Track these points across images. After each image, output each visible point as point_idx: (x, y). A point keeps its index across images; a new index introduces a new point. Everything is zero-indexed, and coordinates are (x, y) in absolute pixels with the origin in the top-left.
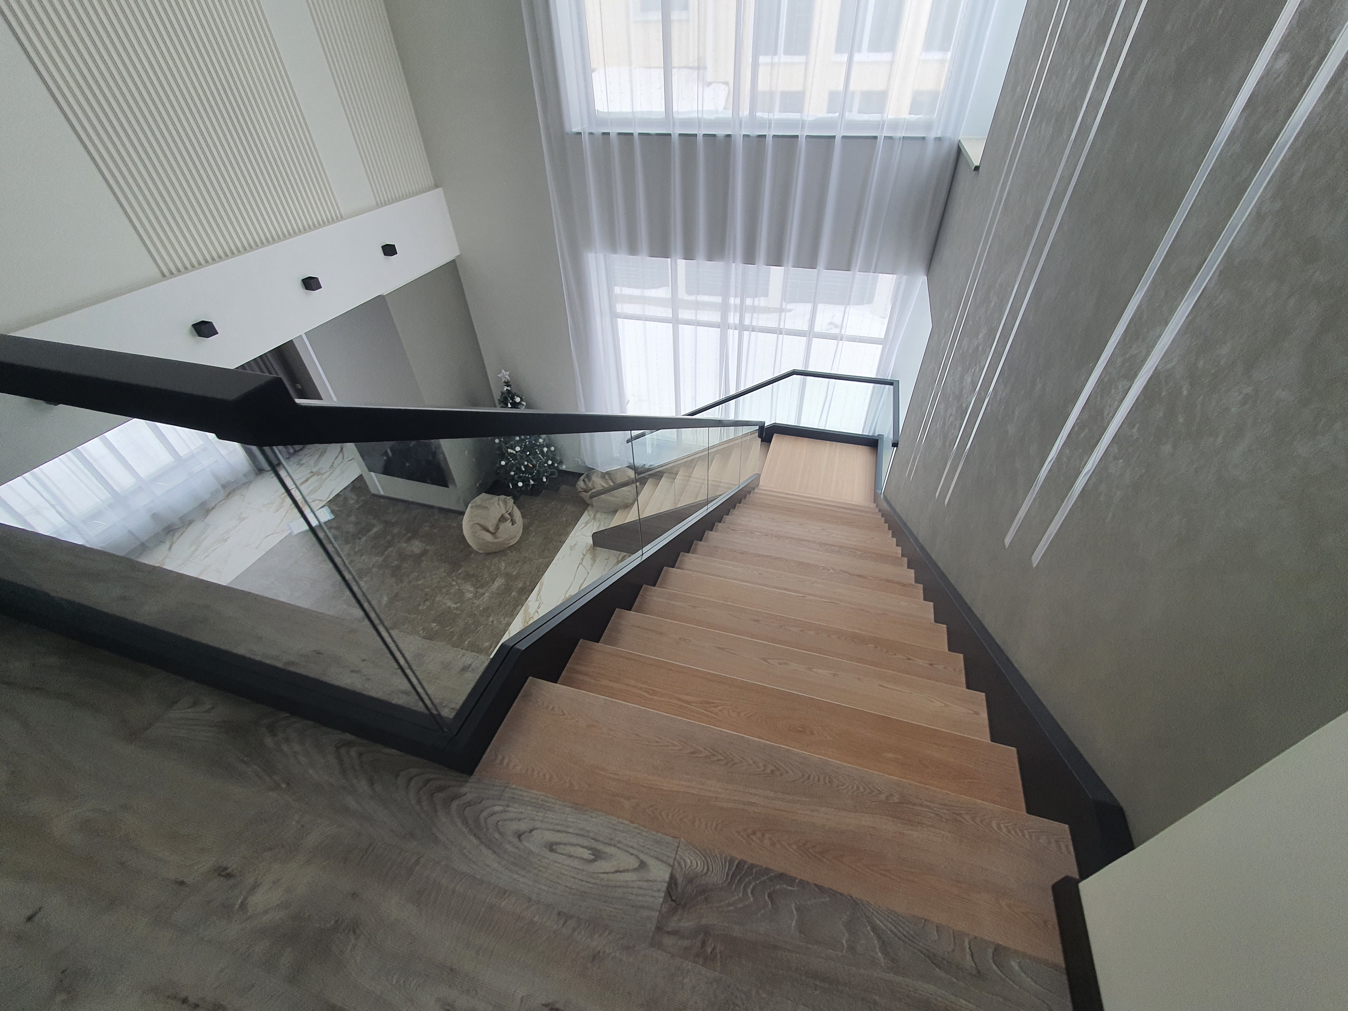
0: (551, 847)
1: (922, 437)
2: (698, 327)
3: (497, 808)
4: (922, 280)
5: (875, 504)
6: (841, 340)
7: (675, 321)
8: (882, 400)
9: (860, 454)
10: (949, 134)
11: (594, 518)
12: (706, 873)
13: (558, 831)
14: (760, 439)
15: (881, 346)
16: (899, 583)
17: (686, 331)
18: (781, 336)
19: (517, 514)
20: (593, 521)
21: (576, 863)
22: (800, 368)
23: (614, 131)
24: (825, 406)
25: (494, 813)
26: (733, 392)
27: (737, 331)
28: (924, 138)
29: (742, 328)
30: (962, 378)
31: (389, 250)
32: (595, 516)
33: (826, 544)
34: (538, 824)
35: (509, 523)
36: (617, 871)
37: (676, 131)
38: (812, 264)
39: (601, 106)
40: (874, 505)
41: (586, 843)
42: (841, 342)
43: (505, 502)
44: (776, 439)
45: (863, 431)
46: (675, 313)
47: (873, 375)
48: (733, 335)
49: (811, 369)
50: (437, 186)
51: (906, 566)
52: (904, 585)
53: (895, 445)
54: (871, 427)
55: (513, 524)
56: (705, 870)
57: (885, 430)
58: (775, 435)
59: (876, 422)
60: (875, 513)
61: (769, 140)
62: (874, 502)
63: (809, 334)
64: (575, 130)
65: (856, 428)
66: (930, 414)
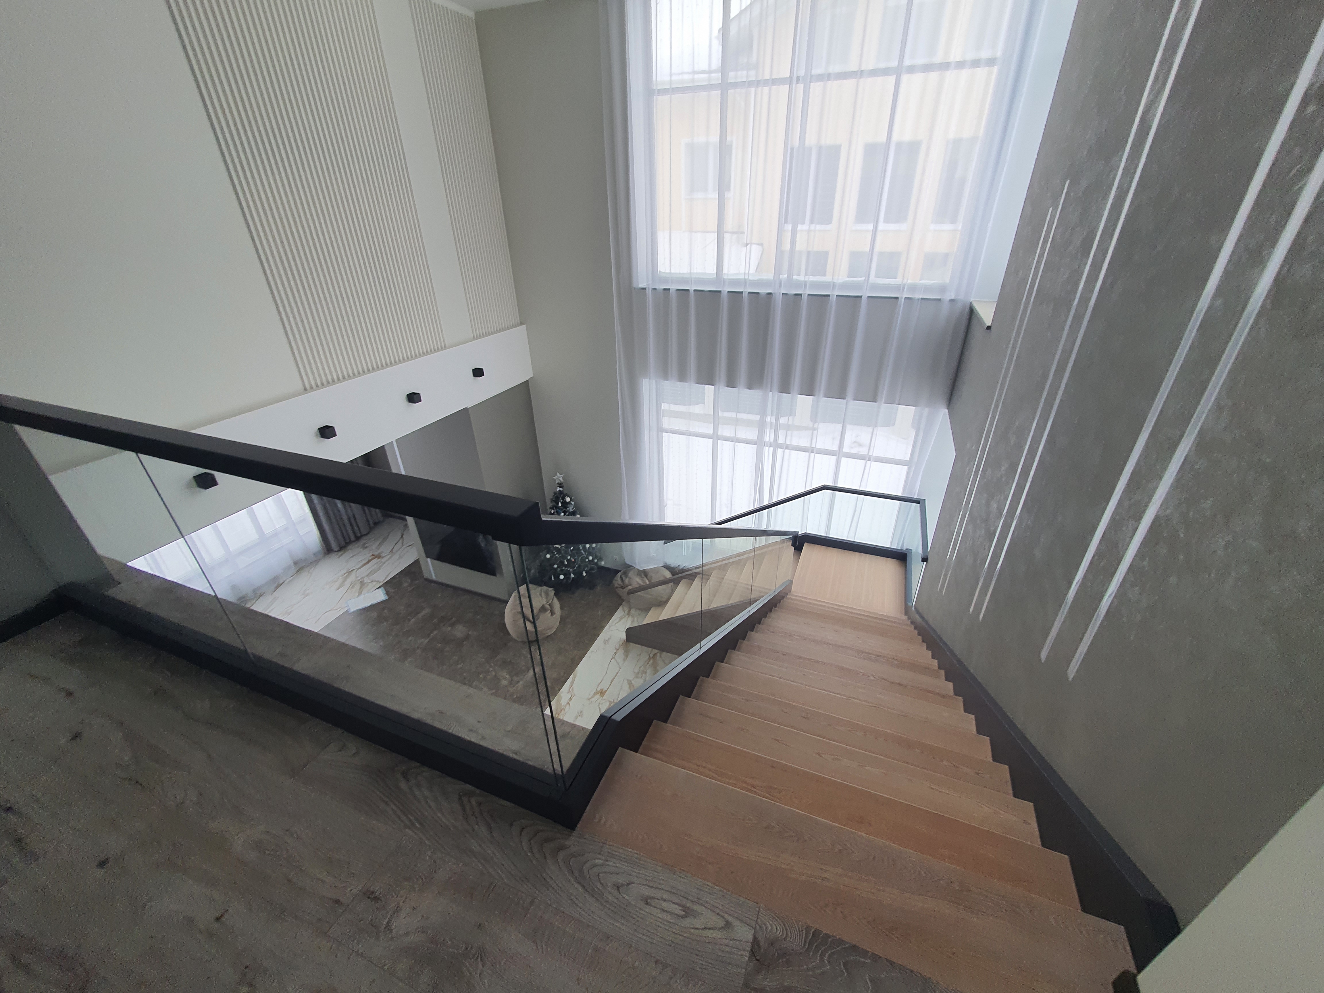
0: (646, 901)
1: (952, 554)
2: (736, 443)
3: (597, 861)
4: (943, 413)
5: (907, 617)
6: (868, 460)
7: (715, 437)
8: (909, 517)
9: (889, 567)
10: (961, 297)
11: (629, 614)
12: (785, 939)
13: (651, 887)
14: (793, 548)
15: (906, 467)
16: (938, 694)
17: (726, 446)
18: (812, 455)
19: (557, 604)
20: (627, 616)
21: (668, 917)
22: (830, 483)
23: (673, 287)
24: (854, 519)
25: (595, 866)
26: (766, 502)
27: (771, 449)
28: (939, 300)
29: (776, 445)
30: (988, 504)
31: (478, 373)
32: (629, 611)
33: (863, 652)
34: (635, 880)
35: (548, 614)
36: (705, 928)
37: (726, 289)
38: (841, 395)
39: (664, 267)
40: (905, 618)
41: (677, 901)
42: (869, 462)
43: (547, 594)
44: (806, 547)
45: (891, 545)
46: (715, 429)
47: (899, 494)
48: (768, 452)
49: (840, 485)
50: (521, 324)
51: (943, 677)
52: (943, 696)
53: (925, 560)
54: (900, 539)
55: (552, 615)
56: (785, 935)
57: (914, 545)
58: (806, 544)
59: (904, 537)
60: (906, 625)
61: (805, 298)
62: (906, 614)
63: (839, 454)
64: (641, 286)
65: (884, 541)
66: (958, 533)
